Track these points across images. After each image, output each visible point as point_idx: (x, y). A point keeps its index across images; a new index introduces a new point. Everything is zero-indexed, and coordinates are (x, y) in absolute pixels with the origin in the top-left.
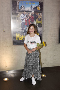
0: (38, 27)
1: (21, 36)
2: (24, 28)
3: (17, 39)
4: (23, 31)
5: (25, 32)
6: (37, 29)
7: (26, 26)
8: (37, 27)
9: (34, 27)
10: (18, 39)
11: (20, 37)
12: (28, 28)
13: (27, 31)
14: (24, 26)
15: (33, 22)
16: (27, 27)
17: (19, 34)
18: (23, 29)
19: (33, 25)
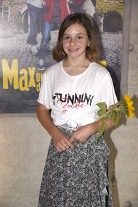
0: (105, 30)
1: (23, 71)
2: (39, 36)
3: (5, 86)
4: (35, 49)
5: (42, 52)
6: (100, 39)
7: (48, 26)
8: (102, 28)
9: (85, 26)
10: (11, 86)
11: (20, 76)
12: (55, 35)
13: (52, 47)
15: (82, 4)
16: (53, 29)
17: (15, 62)
18: (32, 40)
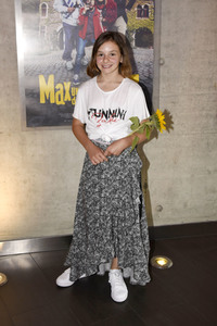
0: (138, 45)
1: (59, 86)
2: (74, 52)
3: (43, 101)
4: (70, 65)
6: (132, 53)
7: (82, 43)
8: (133, 44)
10: (48, 101)
11: (56, 91)
13: (86, 62)
14: (73, 43)
16: (87, 46)
17: (51, 77)
18: (67, 57)
19: (111, 35)
